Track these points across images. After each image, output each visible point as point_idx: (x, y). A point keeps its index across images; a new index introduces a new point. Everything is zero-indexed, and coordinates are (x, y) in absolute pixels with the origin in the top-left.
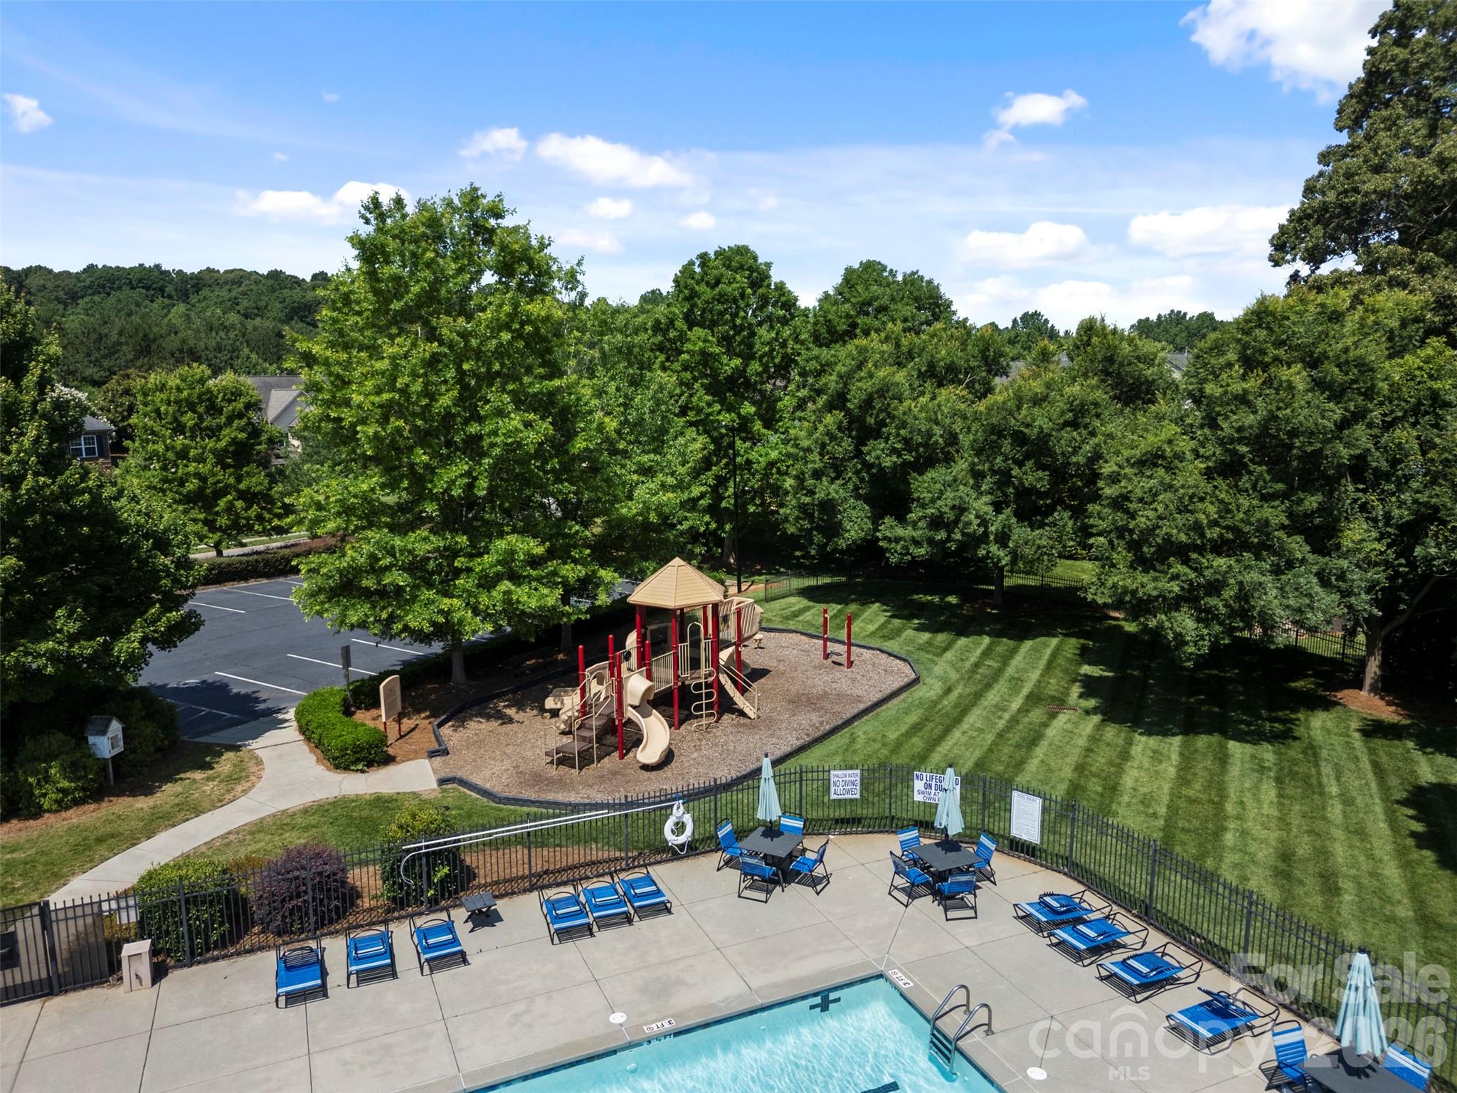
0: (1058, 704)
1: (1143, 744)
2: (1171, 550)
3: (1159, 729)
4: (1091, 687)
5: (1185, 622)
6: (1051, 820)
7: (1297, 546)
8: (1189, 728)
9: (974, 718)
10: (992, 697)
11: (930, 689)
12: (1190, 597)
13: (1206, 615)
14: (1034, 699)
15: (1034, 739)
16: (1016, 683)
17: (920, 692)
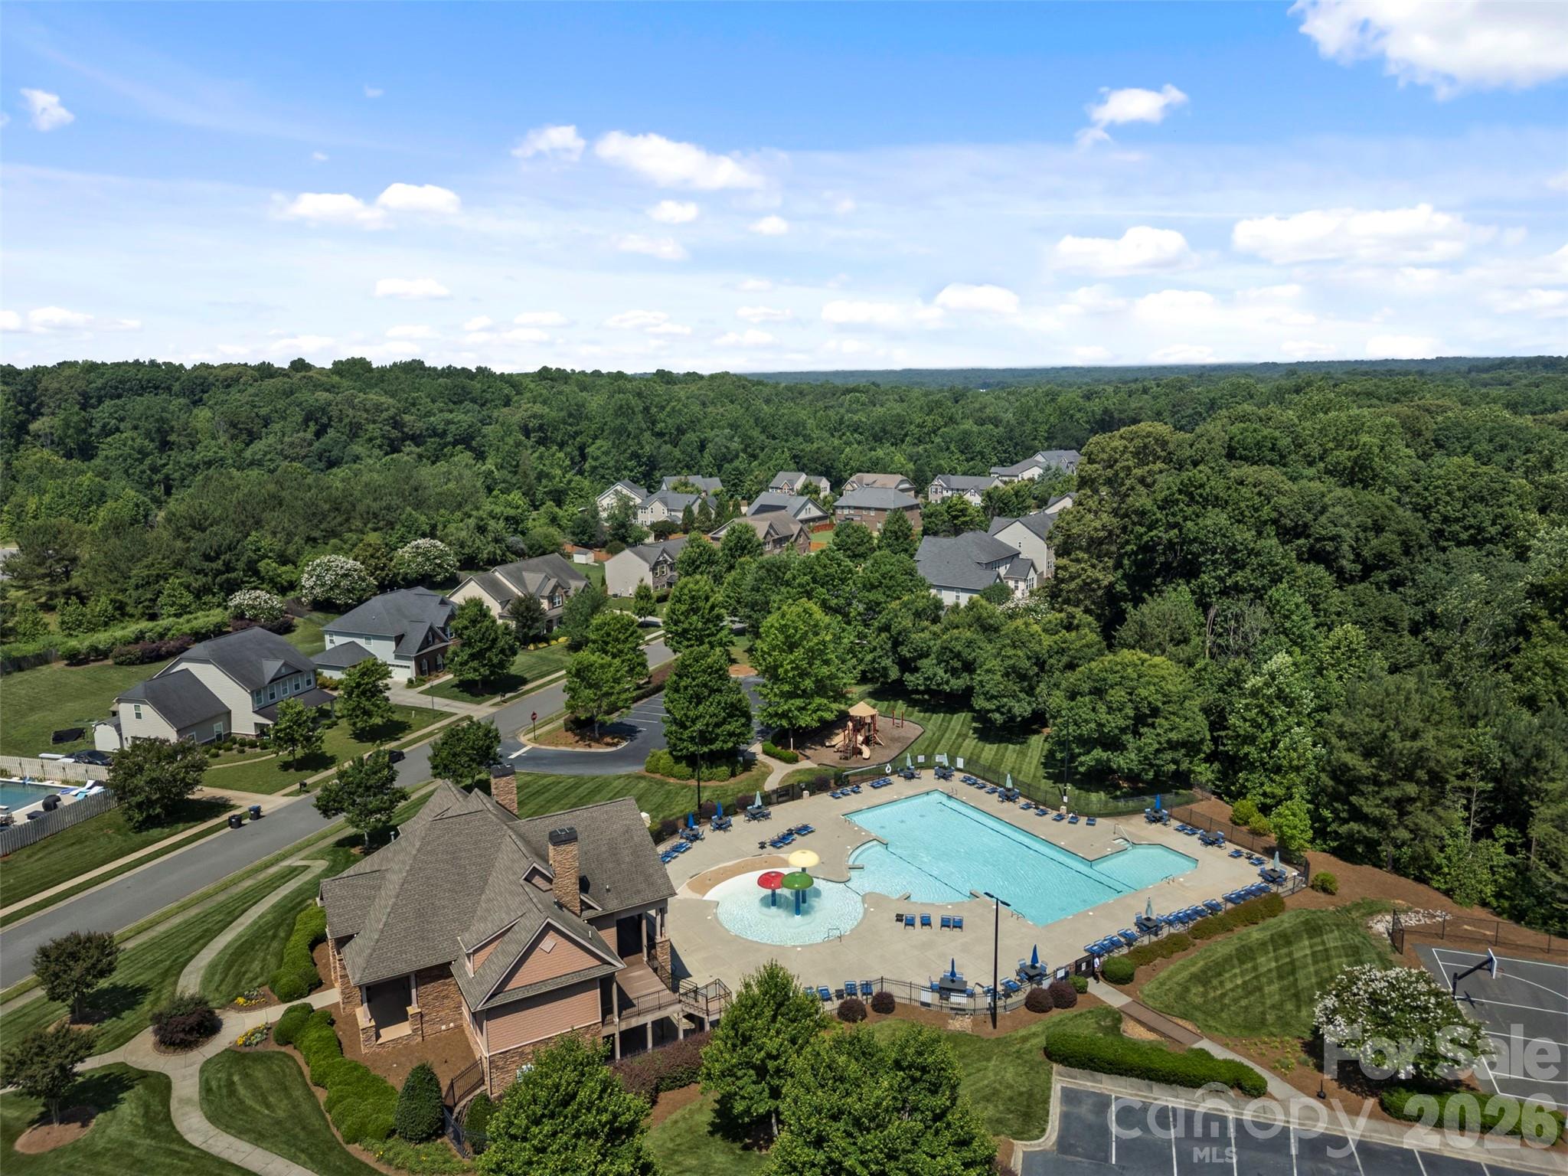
0: (966, 736)
1: (988, 746)
2: (993, 697)
3: (992, 742)
4: (976, 730)
5: (997, 716)
6: (966, 763)
7: (1022, 695)
8: (1000, 742)
9: (943, 742)
10: (947, 735)
11: (929, 734)
12: (998, 710)
13: (1002, 714)
14: (959, 735)
15: (960, 746)
16: (953, 730)
17: (926, 735)
